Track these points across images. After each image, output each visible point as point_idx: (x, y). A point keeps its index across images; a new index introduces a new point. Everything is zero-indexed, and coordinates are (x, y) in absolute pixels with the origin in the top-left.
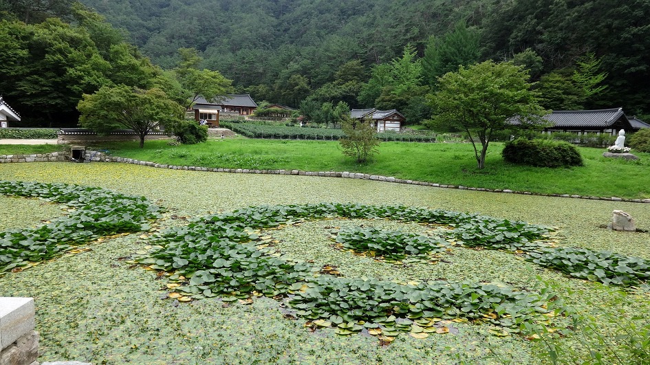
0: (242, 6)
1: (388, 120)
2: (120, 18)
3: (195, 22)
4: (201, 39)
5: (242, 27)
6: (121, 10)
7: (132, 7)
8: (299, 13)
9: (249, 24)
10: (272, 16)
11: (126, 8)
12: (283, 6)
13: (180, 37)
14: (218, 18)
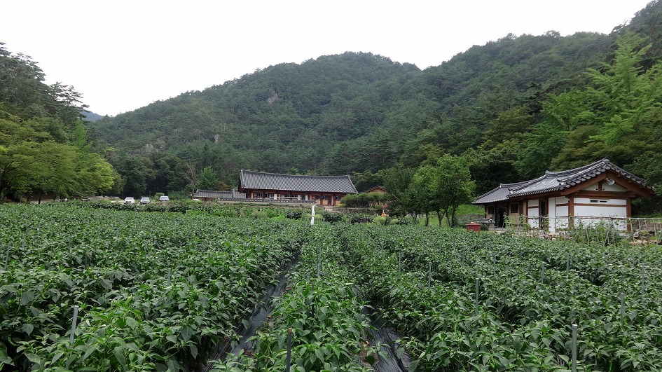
0: (402, 94)
1: (582, 194)
2: (280, 117)
3: (349, 113)
4: (355, 130)
5: (398, 113)
6: (282, 110)
7: (294, 106)
8: (464, 93)
9: (407, 110)
10: (435, 100)
11: (288, 108)
12: (448, 88)
13: (333, 130)
14: (376, 108)
